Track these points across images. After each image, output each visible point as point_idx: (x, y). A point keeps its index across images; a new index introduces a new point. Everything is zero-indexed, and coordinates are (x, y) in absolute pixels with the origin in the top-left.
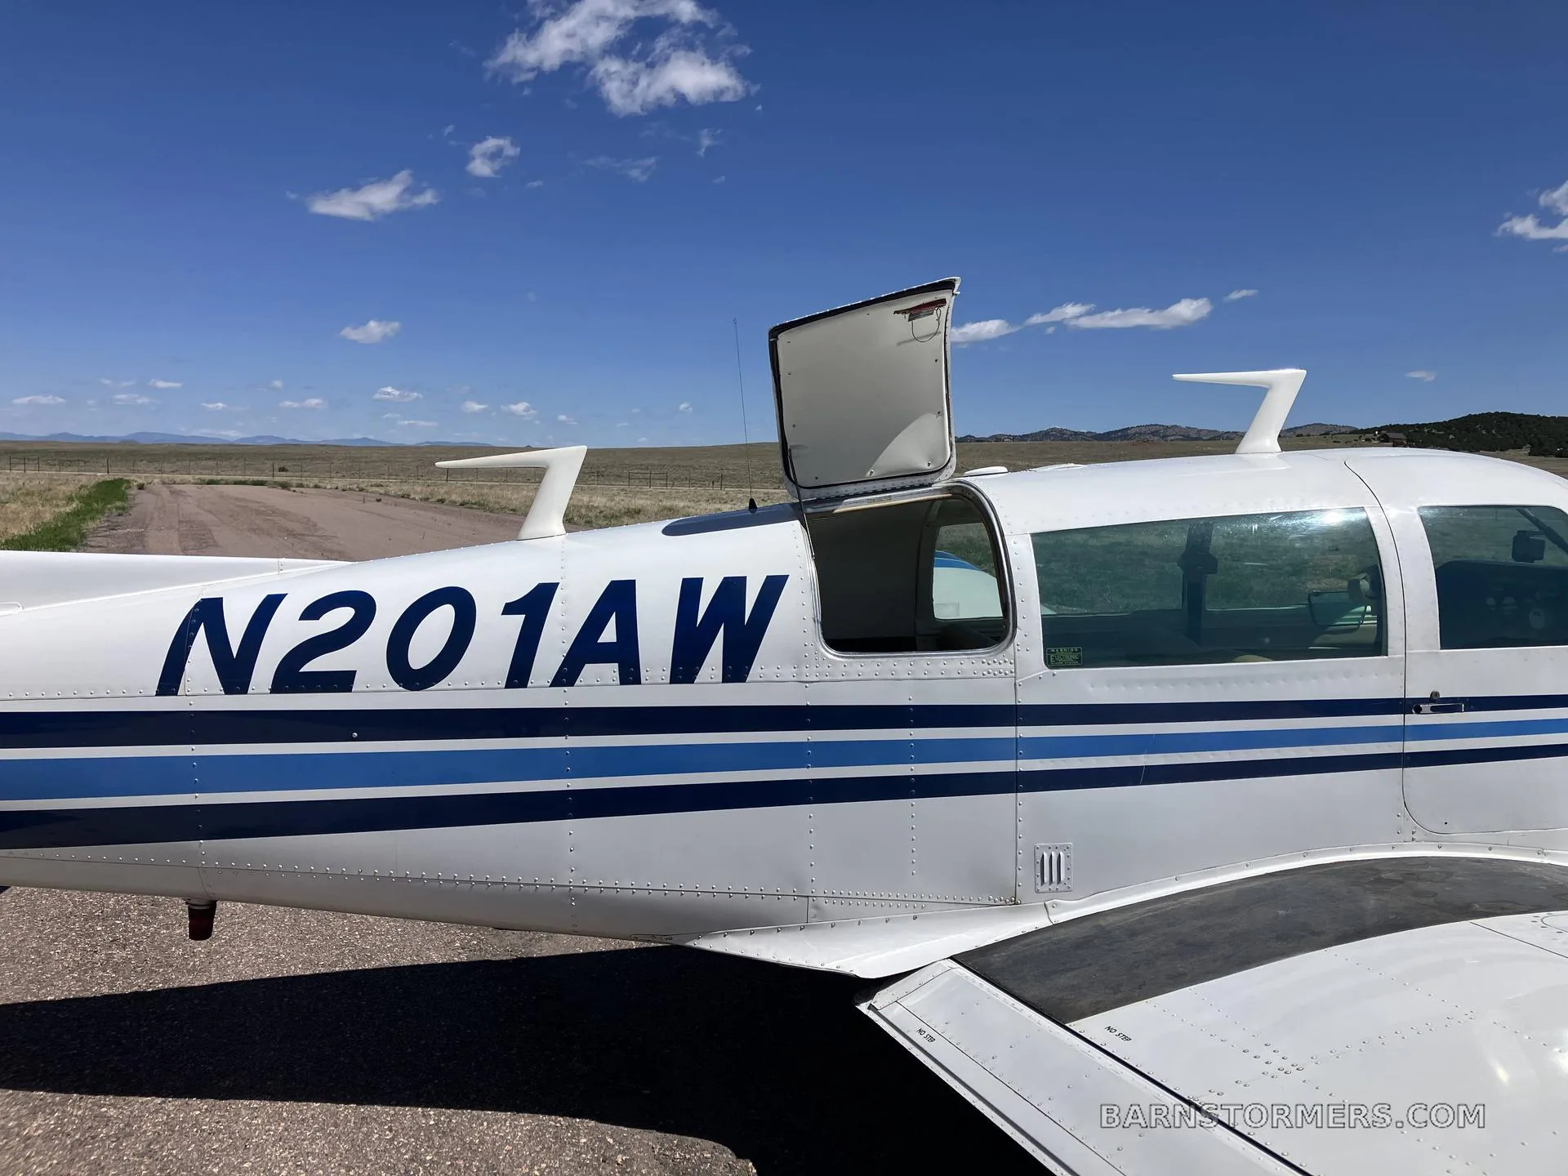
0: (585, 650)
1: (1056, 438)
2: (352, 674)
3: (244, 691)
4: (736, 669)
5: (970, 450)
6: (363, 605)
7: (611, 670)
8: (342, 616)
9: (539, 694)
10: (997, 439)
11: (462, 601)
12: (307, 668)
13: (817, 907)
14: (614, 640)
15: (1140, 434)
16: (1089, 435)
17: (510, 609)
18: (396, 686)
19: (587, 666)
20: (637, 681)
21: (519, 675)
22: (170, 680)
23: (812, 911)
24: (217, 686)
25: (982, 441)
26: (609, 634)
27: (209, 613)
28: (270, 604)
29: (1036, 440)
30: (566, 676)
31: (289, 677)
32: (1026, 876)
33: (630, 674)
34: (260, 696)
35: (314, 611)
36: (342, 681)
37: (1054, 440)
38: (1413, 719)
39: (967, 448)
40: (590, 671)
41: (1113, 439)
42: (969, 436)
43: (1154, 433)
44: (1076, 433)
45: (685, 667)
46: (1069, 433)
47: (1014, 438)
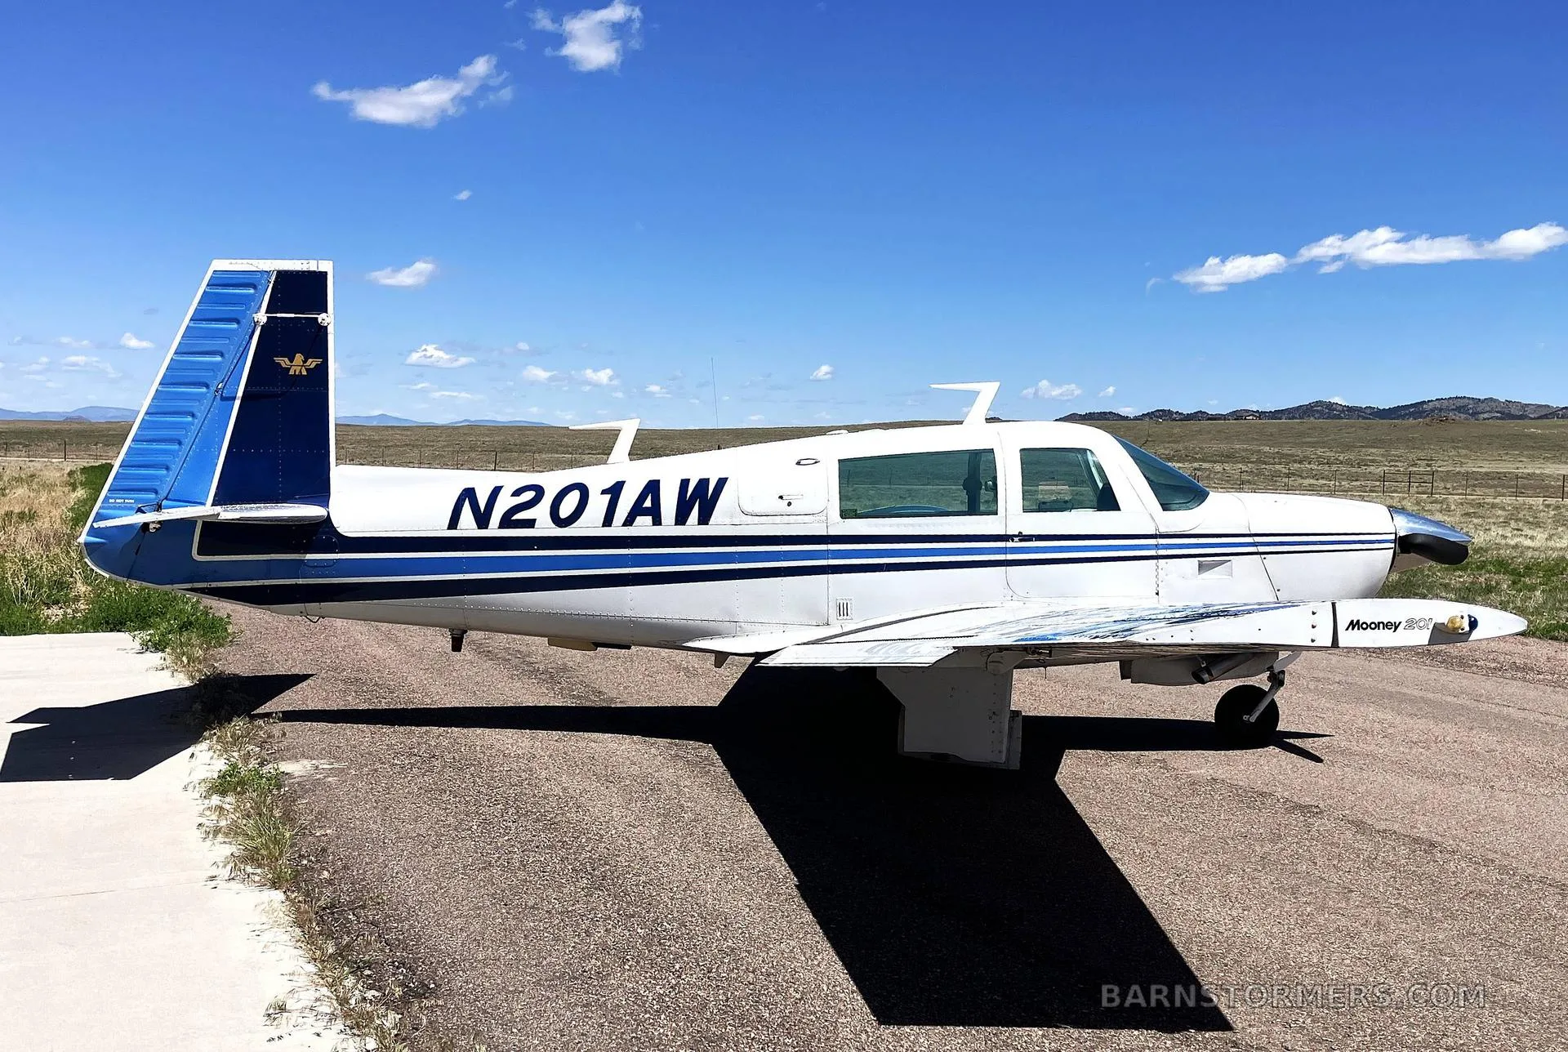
0: (637, 510)
1: (1322, 415)
2: (535, 520)
3: (487, 528)
4: (704, 519)
5: (1200, 432)
6: (539, 491)
7: (649, 519)
8: (529, 496)
9: (617, 530)
10: (1238, 415)
11: (583, 489)
12: (514, 518)
13: (740, 627)
14: (650, 506)
15: (1441, 410)
16: (1368, 411)
17: (604, 492)
18: (554, 526)
19: (638, 518)
20: (660, 524)
21: (608, 521)
22: (453, 523)
23: (738, 629)
24: (475, 526)
25: (1219, 419)
26: (648, 503)
27: (469, 494)
28: (497, 491)
29: (1294, 418)
30: (629, 521)
31: (507, 521)
32: (833, 612)
33: (657, 521)
34: (493, 530)
35: (517, 493)
36: (530, 523)
37: (1319, 418)
38: (1010, 544)
39: (1195, 428)
40: (639, 520)
41: (1403, 417)
42: (1201, 411)
43: (1459, 409)
44: (1350, 409)
45: (681, 519)
46: (1339, 408)
47: (1261, 415)
